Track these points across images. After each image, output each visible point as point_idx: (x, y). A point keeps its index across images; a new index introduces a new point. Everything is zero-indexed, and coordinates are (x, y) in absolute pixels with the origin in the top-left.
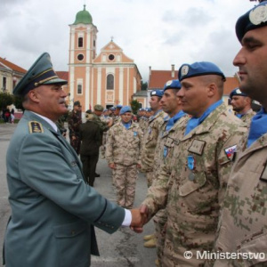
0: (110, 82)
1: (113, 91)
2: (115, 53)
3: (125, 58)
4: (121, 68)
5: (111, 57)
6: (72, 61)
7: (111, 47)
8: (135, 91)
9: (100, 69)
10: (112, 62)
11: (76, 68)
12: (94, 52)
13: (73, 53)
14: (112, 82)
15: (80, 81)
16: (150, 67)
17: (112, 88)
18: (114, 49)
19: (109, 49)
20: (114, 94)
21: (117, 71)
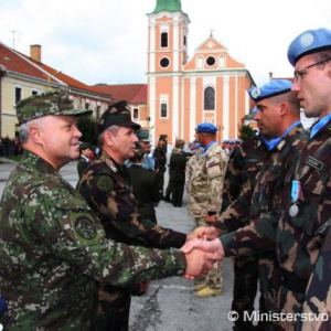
0: (209, 99)
1: (214, 112)
2: (216, 54)
3: (231, 62)
4: (226, 78)
5: (211, 61)
6: (153, 69)
7: (211, 45)
8: (247, 112)
9: (193, 80)
10: (211, 68)
11: (157, 79)
12: (185, 53)
13: (153, 57)
14: (213, 99)
15: (164, 98)
16: (271, 74)
17: (213, 108)
18: (214, 48)
19: (207, 48)
20: (215, 117)
21: (220, 81)
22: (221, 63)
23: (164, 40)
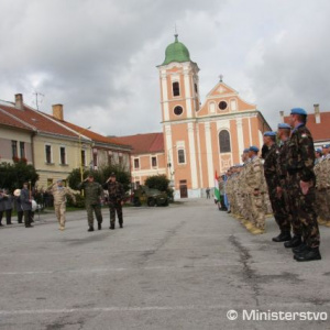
0: (225, 142)
1: (230, 154)
2: (227, 98)
3: (242, 105)
4: (239, 120)
5: (223, 106)
6: (167, 118)
7: (221, 90)
9: (207, 124)
10: (224, 112)
11: (173, 126)
12: (197, 100)
13: (166, 106)
14: (228, 141)
15: (181, 145)
16: (282, 113)
17: (229, 151)
18: (225, 93)
19: (218, 93)
20: (232, 159)
21: (233, 124)
22: (233, 106)
23: (176, 89)
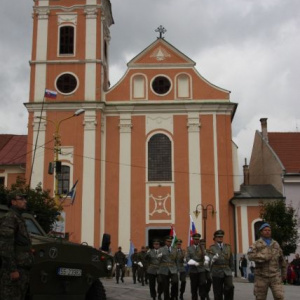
0: (160, 157)
1: (170, 185)
2: (172, 73)
3: (202, 87)
4: (194, 118)
5: (161, 85)
6: (40, 95)
9: (125, 119)
10: (162, 98)
13: (43, 72)
17: (169, 178)
18: (167, 60)
19: (154, 60)
21: (181, 125)
22: (182, 89)
23: (67, 40)
